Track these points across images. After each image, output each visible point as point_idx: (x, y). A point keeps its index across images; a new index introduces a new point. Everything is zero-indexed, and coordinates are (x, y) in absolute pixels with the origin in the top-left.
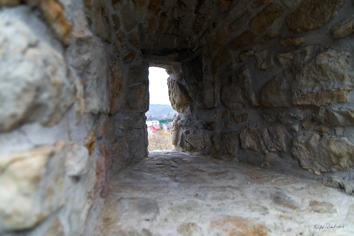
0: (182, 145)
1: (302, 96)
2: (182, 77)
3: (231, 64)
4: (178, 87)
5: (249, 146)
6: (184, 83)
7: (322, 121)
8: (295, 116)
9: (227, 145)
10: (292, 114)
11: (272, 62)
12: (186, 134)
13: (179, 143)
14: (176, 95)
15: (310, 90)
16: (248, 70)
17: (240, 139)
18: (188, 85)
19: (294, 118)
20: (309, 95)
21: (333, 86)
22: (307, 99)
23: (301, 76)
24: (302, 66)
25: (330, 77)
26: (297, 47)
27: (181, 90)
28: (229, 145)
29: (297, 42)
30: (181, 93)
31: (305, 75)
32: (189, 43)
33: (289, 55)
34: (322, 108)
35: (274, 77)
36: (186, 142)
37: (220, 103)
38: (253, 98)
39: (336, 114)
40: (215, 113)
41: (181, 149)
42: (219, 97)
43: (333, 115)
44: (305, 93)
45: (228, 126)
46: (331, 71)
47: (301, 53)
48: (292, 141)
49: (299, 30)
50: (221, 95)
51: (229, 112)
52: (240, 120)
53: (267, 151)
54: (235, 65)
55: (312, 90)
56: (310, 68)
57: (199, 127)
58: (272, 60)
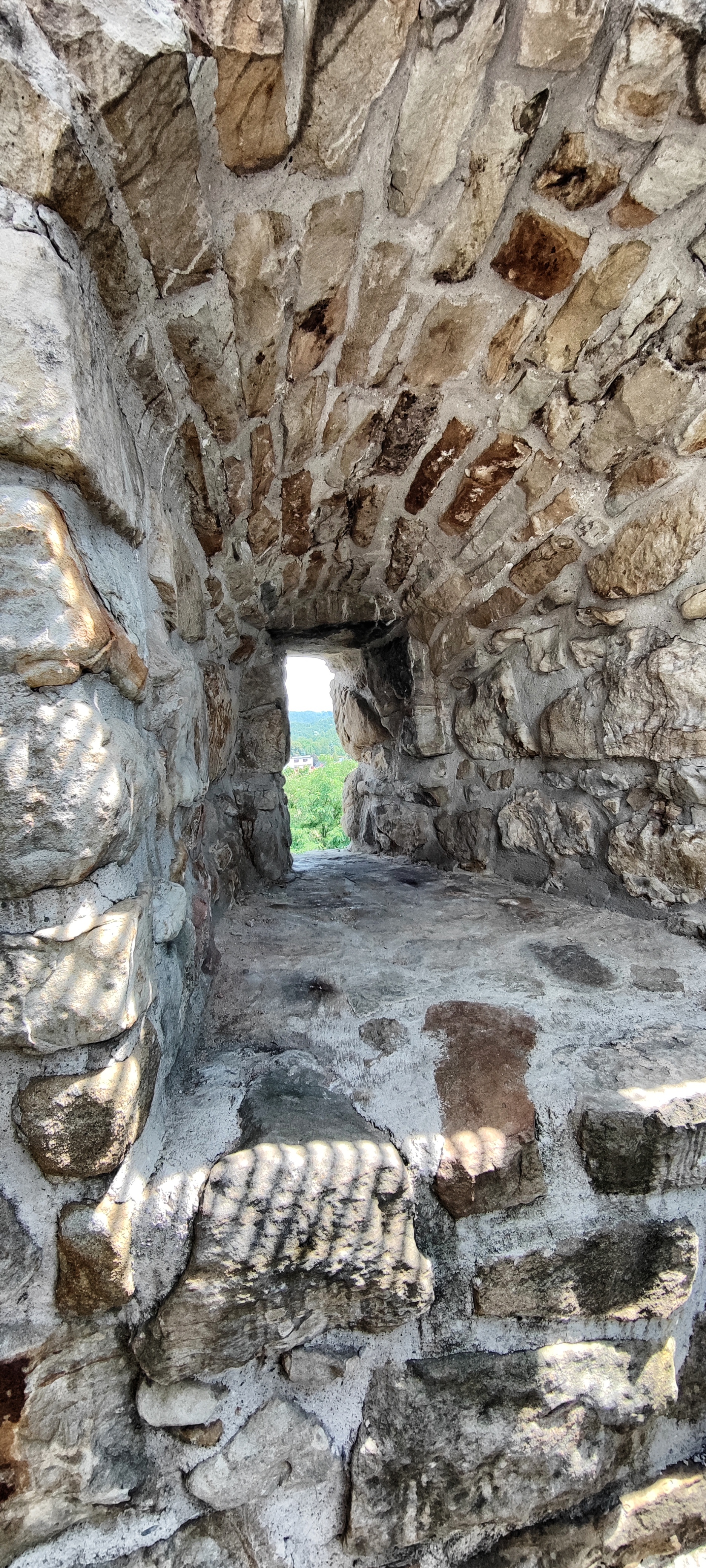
0: (370, 839)
1: (624, 738)
2: (363, 681)
3: (474, 656)
4: (356, 705)
5: (518, 844)
6: (367, 695)
7: (666, 793)
8: (612, 779)
9: (471, 840)
10: (605, 776)
11: (562, 659)
12: (378, 814)
13: (362, 834)
14: (351, 723)
15: (639, 725)
16: (510, 672)
17: (498, 828)
18: (379, 702)
19: (609, 784)
20: (637, 736)
21: (686, 720)
22: (633, 744)
23: (621, 695)
24: (621, 672)
25: (678, 700)
26: (612, 629)
27: (364, 713)
28: (474, 839)
29: (611, 619)
30: (363, 719)
31: (628, 693)
32: (378, 609)
33: (596, 645)
34: (665, 765)
35: (568, 692)
36: (380, 832)
37: (451, 743)
38: (524, 736)
39: (692, 782)
40: (443, 766)
41: (368, 848)
42: (449, 729)
43: (686, 781)
44: (630, 732)
45: (472, 798)
46: (680, 688)
47: (621, 644)
48: (606, 834)
49: (613, 595)
50: (453, 727)
51: (472, 764)
52: (498, 784)
53: (556, 856)
54: (484, 661)
55: (645, 725)
56: (638, 678)
57: (407, 799)
58: (561, 654)
